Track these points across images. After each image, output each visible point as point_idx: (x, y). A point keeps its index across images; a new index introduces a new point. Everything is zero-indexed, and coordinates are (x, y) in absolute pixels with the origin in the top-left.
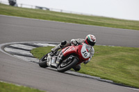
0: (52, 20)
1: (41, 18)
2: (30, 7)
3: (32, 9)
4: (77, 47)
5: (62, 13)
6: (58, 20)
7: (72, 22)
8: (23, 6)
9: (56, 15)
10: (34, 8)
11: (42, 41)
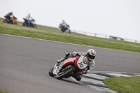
1: (115, 48)
2: (104, 37)
4: (75, 59)
5: (136, 44)
9: (130, 45)
10: (108, 37)
11: (115, 71)
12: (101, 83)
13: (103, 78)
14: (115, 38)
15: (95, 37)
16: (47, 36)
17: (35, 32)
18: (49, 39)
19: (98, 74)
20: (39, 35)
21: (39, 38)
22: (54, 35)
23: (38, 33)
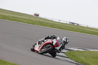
0: (81, 32)
6: (85, 32)
7: (95, 34)
10: (68, 23)
12: (64, 55)
14: (73, 23)
17: (18, 18)
18: (28, 23)
22: (31, 20)
23: (20, 18)
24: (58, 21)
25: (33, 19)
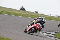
2: (54, 16)
3: (55, 17)
8: (51, 15)
12: (53, 36)
13: (54, 33)
15: (50, 16)
16: (30, 16)
18: (31, 17)
19: (52, 32)
20: (27, 15)
21: (27, 16)
23: (26, 14)
24: (50, 15)
25: (34, 15)
